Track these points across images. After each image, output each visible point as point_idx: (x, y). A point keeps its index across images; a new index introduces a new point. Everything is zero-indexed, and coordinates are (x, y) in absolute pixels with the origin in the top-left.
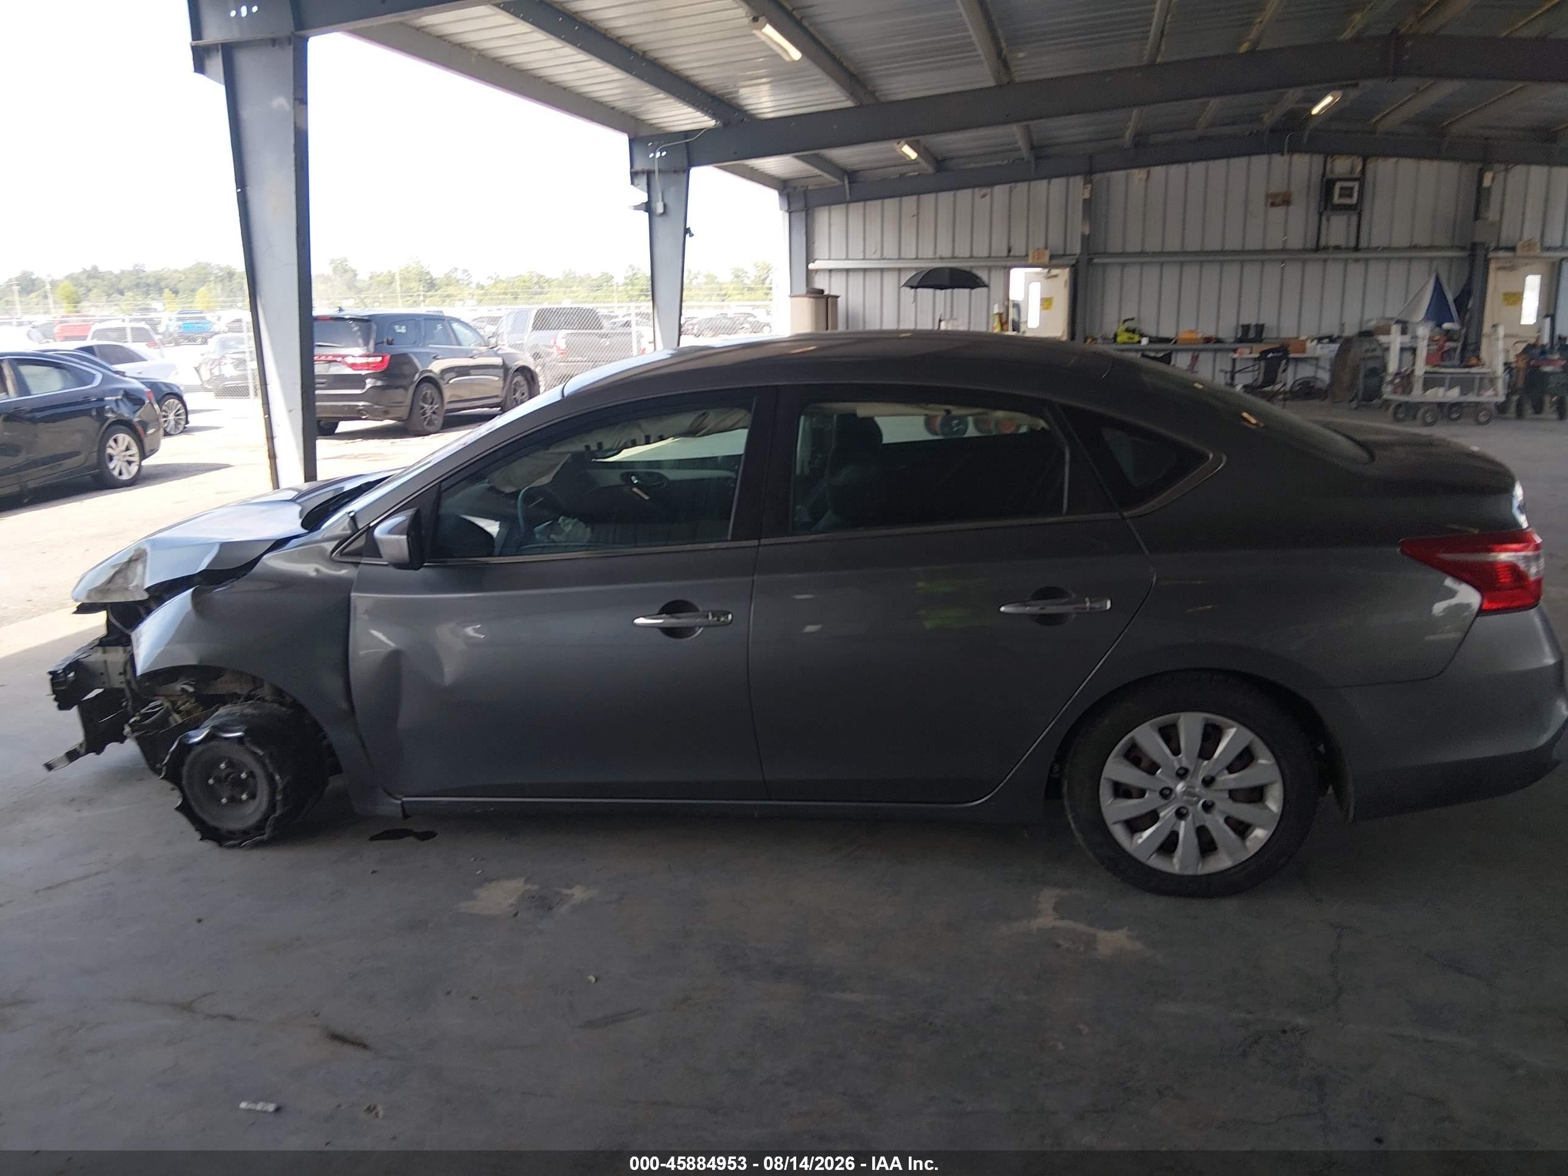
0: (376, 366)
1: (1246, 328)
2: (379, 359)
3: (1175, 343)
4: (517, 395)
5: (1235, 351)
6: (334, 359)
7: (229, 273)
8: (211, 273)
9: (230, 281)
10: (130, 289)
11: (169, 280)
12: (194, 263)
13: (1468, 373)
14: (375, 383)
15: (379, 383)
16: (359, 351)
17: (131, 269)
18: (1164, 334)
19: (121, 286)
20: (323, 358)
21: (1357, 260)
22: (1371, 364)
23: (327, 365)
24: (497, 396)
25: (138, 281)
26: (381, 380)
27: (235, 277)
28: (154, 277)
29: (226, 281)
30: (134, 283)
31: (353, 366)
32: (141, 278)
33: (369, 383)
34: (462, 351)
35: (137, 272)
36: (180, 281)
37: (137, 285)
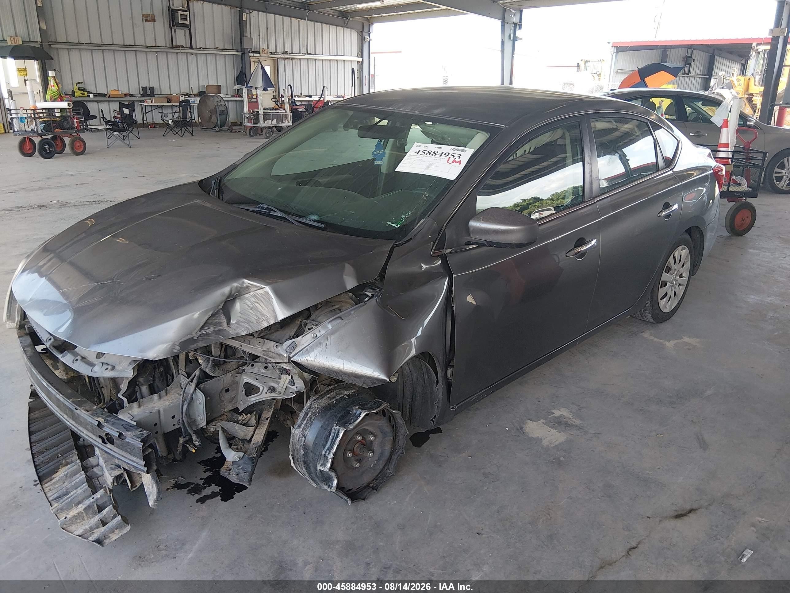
1: (144, 89)
3: (109, 97)
5: (143, 101)
13: (278, 113)
18: (100, 91)
21: (192, 54)
22: (222, 108)
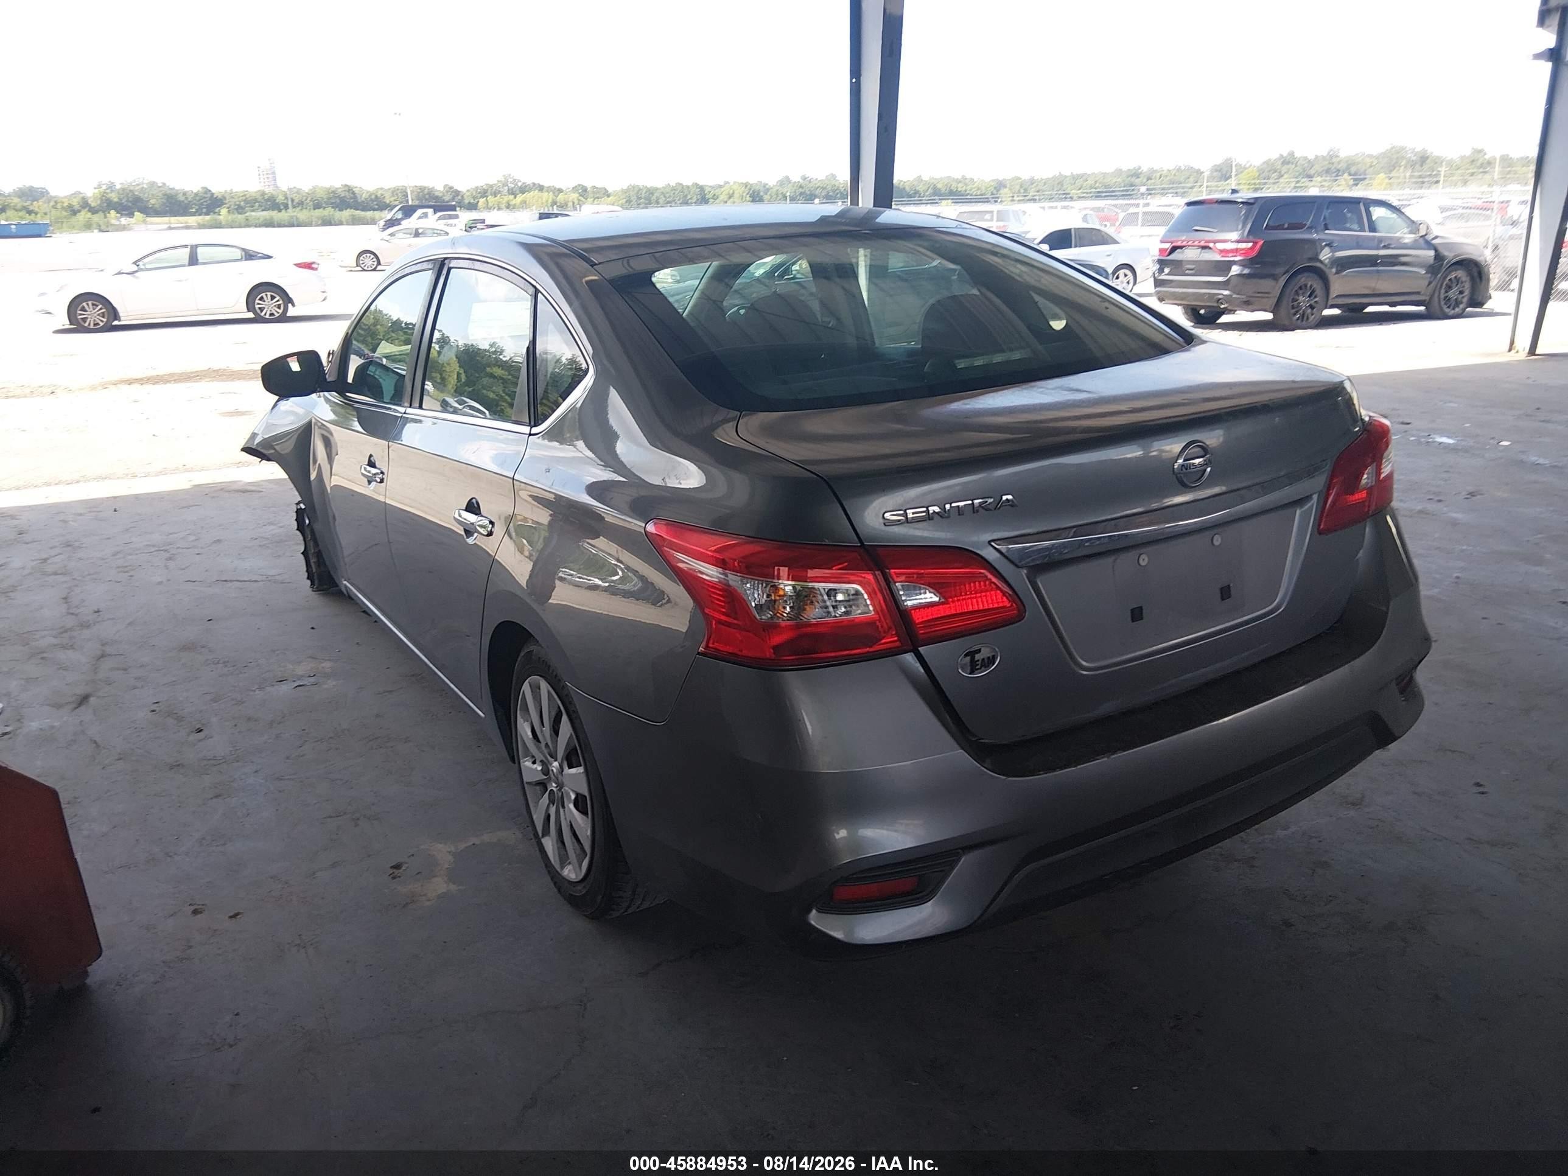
0: (1247, 251)
2: (1250, 245)
4: (1453, 294)
6: (1207, 244)
7: (1421, 157)
8: (1403, 158)
9: (1422, 166)
10: (1320, 174)
11: (1359, 165)
12: (1389, 147)
14: (1242, 271)
15: (1246, 271)
16: (1234, 236)
17: (1325, 154)
19: (1312, 172)
20: (1196, 243)
23: (1200, 250)
24: (1418, 293)
25: (1331, 166)
26: (1249, 268)
27: (1428, 161)
28: (1347, 161)
29: (1417, 166)
30: (1325, 168)
31: (1224, 252)
32: (1333, 164)
33: (1235, 270)
34: (1380, 240)
35: (1332, 156)
36: (1371, 166)
37: (1328, 171)
